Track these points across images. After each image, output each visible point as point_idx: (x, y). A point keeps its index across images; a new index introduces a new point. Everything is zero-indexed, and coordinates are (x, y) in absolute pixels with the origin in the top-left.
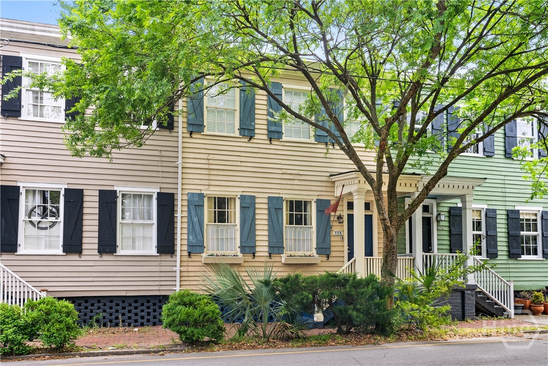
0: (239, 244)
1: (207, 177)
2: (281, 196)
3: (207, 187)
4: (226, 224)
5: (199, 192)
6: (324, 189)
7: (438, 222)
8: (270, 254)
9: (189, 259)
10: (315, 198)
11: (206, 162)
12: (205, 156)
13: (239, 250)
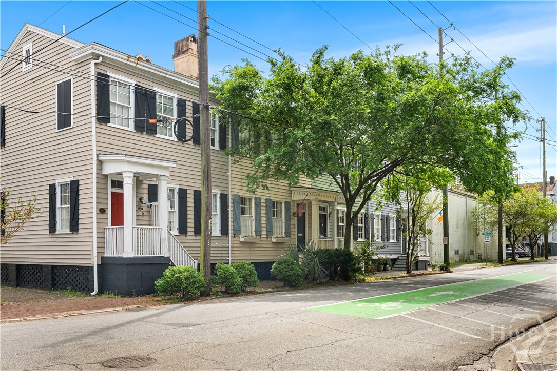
0: (254, 230)
1: (240, 184)
2: (271, 198)
3: (240, 191)
4: (244, 215)
5: (237, 194)
6: (284, 194)
7: (330, 217)
8: (267, 236)
9: (234, 239)
10: (284, 200)
11: (239, 173)
12: (239, 170)
13: (254, 233)
